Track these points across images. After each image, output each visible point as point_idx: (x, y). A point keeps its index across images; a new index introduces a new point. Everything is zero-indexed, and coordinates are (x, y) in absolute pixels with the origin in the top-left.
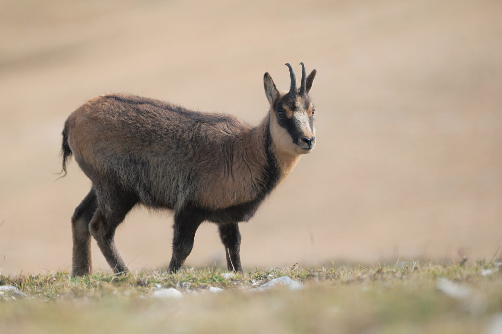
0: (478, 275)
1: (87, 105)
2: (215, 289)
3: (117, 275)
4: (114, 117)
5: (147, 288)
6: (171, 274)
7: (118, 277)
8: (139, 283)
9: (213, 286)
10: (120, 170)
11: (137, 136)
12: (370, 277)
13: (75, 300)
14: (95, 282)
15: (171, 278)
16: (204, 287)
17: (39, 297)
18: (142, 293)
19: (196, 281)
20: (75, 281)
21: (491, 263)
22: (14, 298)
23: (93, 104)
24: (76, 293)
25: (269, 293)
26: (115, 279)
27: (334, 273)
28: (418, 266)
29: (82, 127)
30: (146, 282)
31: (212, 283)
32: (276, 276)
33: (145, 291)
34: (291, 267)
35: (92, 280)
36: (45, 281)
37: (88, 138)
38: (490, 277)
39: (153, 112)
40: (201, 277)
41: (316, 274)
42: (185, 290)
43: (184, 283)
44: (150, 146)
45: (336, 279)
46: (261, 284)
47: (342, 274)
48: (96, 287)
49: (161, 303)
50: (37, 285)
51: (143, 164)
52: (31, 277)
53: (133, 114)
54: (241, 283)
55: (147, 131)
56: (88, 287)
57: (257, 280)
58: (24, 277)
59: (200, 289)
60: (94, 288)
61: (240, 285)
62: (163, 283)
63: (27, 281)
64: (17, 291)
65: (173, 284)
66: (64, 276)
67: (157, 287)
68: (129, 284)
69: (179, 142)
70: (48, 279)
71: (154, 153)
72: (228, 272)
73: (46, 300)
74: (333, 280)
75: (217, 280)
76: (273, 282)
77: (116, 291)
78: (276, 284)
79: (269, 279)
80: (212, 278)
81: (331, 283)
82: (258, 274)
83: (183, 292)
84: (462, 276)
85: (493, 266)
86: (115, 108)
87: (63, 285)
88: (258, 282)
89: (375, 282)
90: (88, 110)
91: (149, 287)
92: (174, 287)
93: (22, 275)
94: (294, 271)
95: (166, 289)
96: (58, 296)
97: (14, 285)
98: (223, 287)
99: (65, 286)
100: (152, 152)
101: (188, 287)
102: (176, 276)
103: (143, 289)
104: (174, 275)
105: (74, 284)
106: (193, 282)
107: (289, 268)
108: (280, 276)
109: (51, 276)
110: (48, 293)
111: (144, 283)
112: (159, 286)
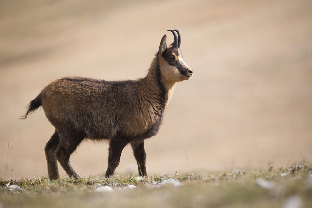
0: (279, 176)
1: (52, 85)
2: (131, 186)
3: (76, 179)
4: (69, 90)
5: (93, 186)
6: (106, 178)
7: (77, 180)
8: (88, 183)
9: (131, 184)
10: (74, 121)
11: (83, 99)
12: (219, 178)
13: (53, 193)
14: (63, 183)
15: (106, 180)
16: (125, 185)
17: (32, 192)
18: (90, 189)
19: (120, 182)
20: (52, 182)
21: (286, 169)
22: (18, 192)
23: (55, 84)
24: (53, 189)
25: (162, 188)
26: (75, 181)
27: (199, 176)
28: (246, 172)
29: (51, 97)
30: (92, 183)
31: (130, 183)
32: (166, 178)
33: (92, 188)
34: (175, 173)
35: (61, 182)
36: (36, 182)
37: (55, 104)
38: (285, 177)
39: (90, 85)
40: (123, 179)
41: (188, 177)
42: (114, 187)
43: (114, 183)
44: (91, 104)
45: (200, 180)
46: (158, 183)
47: (203, 177)
48: (64, 186)
49: (101, 194)
50: (31, 185)
51: (88, 115)
52: (27, 180)
53: (79, 87)
54: (147, 183)
55: (88, 96)
56: (60, 186)
57: (156, 181)
58: (23, 180)
59: (123, 186)
60: (63, 187)
61: (146, 184)
62: (102, 183)
63: (25, 182)
64: (20, 188)
65: (108, 184)
66: (46, 179)
67: (98, 185)
68: (82, 184)
69: (107, 99)
70: (37, 182)
71: (94, 108)
72: (139, 176)
73: (36, 194)
74: (199, 180)
75: (132, 181)
76: (164, 182)
77: (75, 188)
78: (166, 183)
79: (162, 180)
80: (129, 180)
81: (197, 182)
82: (156, 177)
83: (113, 188)
84: (270, 176)
85: (287, 171)
86: (68, 85)
87: (46, 185)
88: (156, 182)
89: (222, 181)
90: (53, 88)
91: (94, 185)
92: (108, 185)
93: (23, 179)
94: (176, 176)
95: (103, 186)
96: (43, 191)
97: (18, 185)
98: (136, 185)
99: (47, 186)
100: (93, 107)
101: (116, 186)
102: (109, 179)
103: (91, 187)
104: (108, 178)
105: (51, 184)
106: (119, 182)
107: (174, 173)
108: (168, 178)
109: (39, 180)
110: (37, 189)
111: (91, 183)
112: (100, 185)
